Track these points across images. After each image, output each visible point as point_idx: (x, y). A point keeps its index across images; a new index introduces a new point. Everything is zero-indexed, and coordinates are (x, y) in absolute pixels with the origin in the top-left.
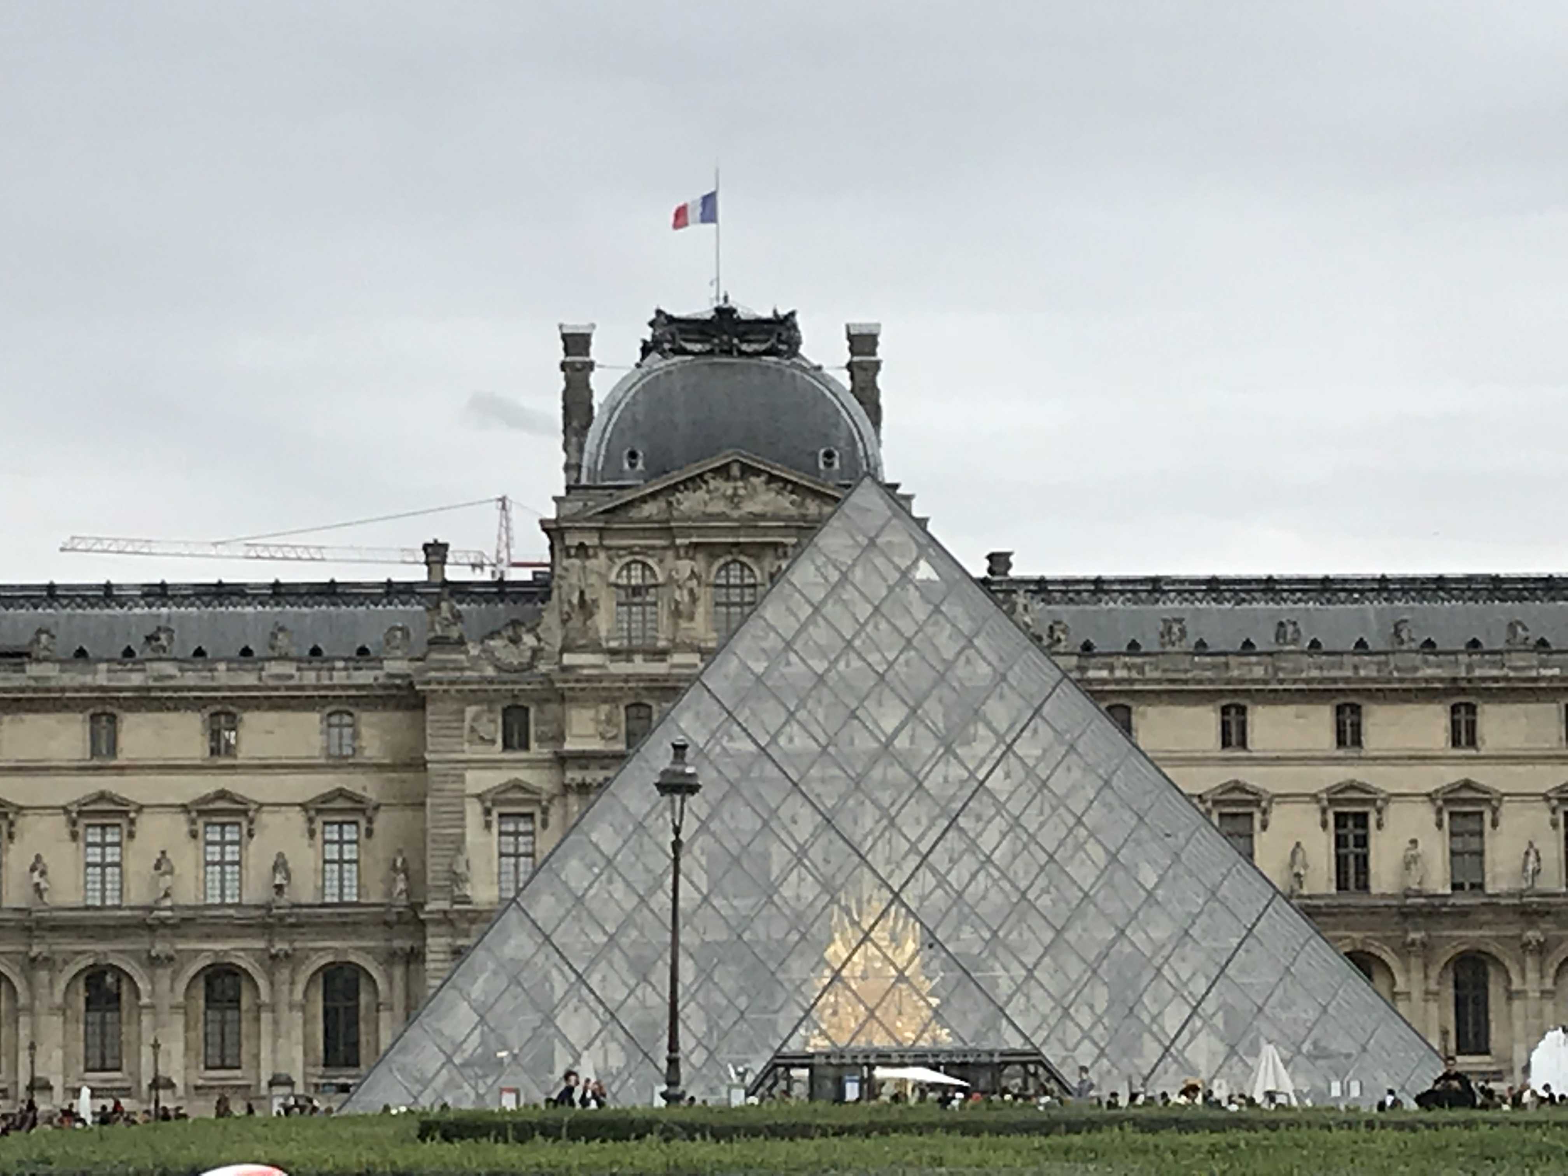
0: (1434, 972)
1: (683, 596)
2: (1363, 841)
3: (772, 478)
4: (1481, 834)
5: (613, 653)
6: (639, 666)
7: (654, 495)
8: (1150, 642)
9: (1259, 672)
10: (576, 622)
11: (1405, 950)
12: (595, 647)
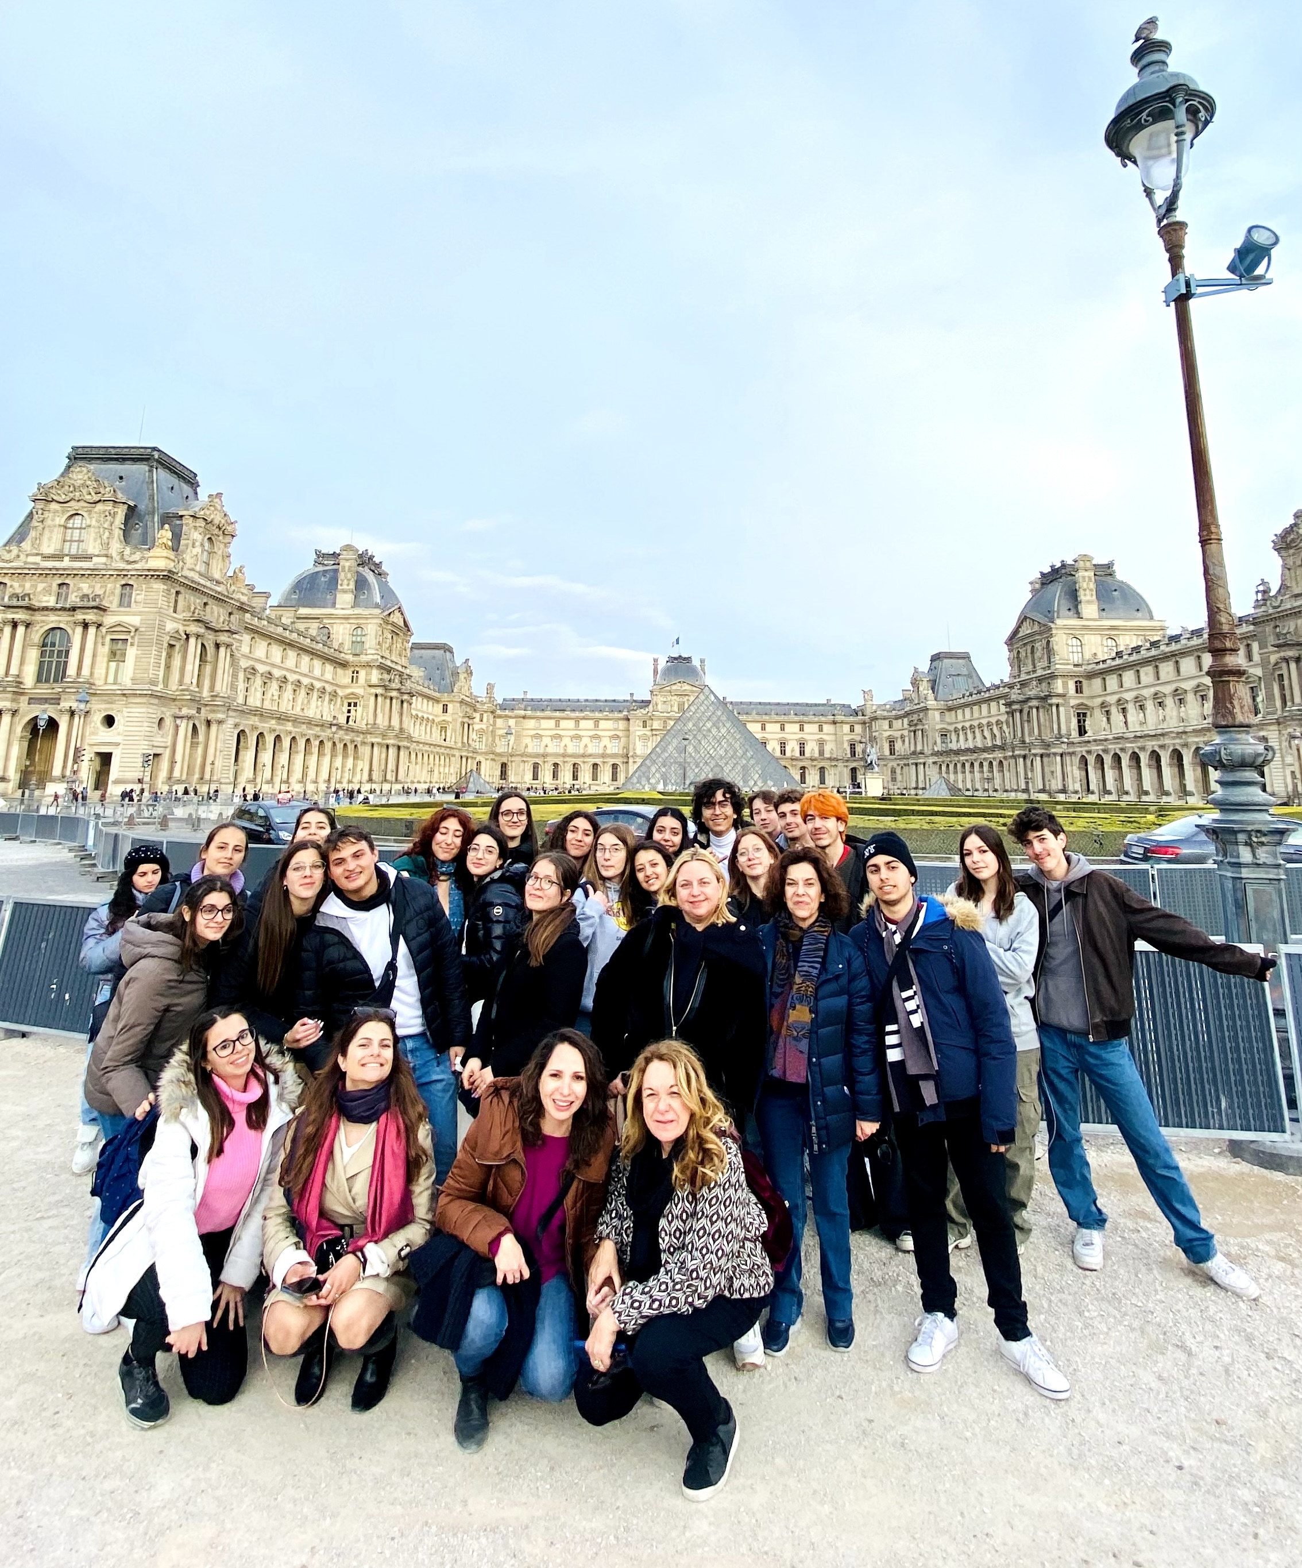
1: (672, 703)
3: (688, 684)
4: (804, 746)
6: (665, 714)
7: (666, 686)
9: (768, 718)
10: (654, 707)
12: (657, 711)
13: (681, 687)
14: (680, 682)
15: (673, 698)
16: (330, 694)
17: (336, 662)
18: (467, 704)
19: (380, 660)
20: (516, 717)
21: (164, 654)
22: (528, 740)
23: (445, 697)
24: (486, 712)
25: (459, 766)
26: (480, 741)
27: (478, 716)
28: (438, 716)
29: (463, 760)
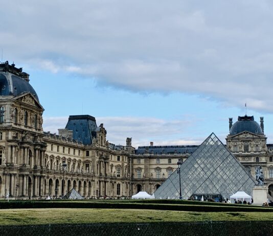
1: (240, 146)
3: (250, 134)
5: (233, 152)
6: (236, 153)
7: (237, 135)
10: (229, 149)
12: (231, 151)
13: (246, 136)
14: (244, 133)
15: (240, 143)
18: (102, 150)
19: (13, 125)
22: (153, 171)
23: (88, 147)
24: (121, 155)
25: (98, 187)
26: (118, 172)
27: (116, 157)
28: (83, 158)
29: (101, 183)
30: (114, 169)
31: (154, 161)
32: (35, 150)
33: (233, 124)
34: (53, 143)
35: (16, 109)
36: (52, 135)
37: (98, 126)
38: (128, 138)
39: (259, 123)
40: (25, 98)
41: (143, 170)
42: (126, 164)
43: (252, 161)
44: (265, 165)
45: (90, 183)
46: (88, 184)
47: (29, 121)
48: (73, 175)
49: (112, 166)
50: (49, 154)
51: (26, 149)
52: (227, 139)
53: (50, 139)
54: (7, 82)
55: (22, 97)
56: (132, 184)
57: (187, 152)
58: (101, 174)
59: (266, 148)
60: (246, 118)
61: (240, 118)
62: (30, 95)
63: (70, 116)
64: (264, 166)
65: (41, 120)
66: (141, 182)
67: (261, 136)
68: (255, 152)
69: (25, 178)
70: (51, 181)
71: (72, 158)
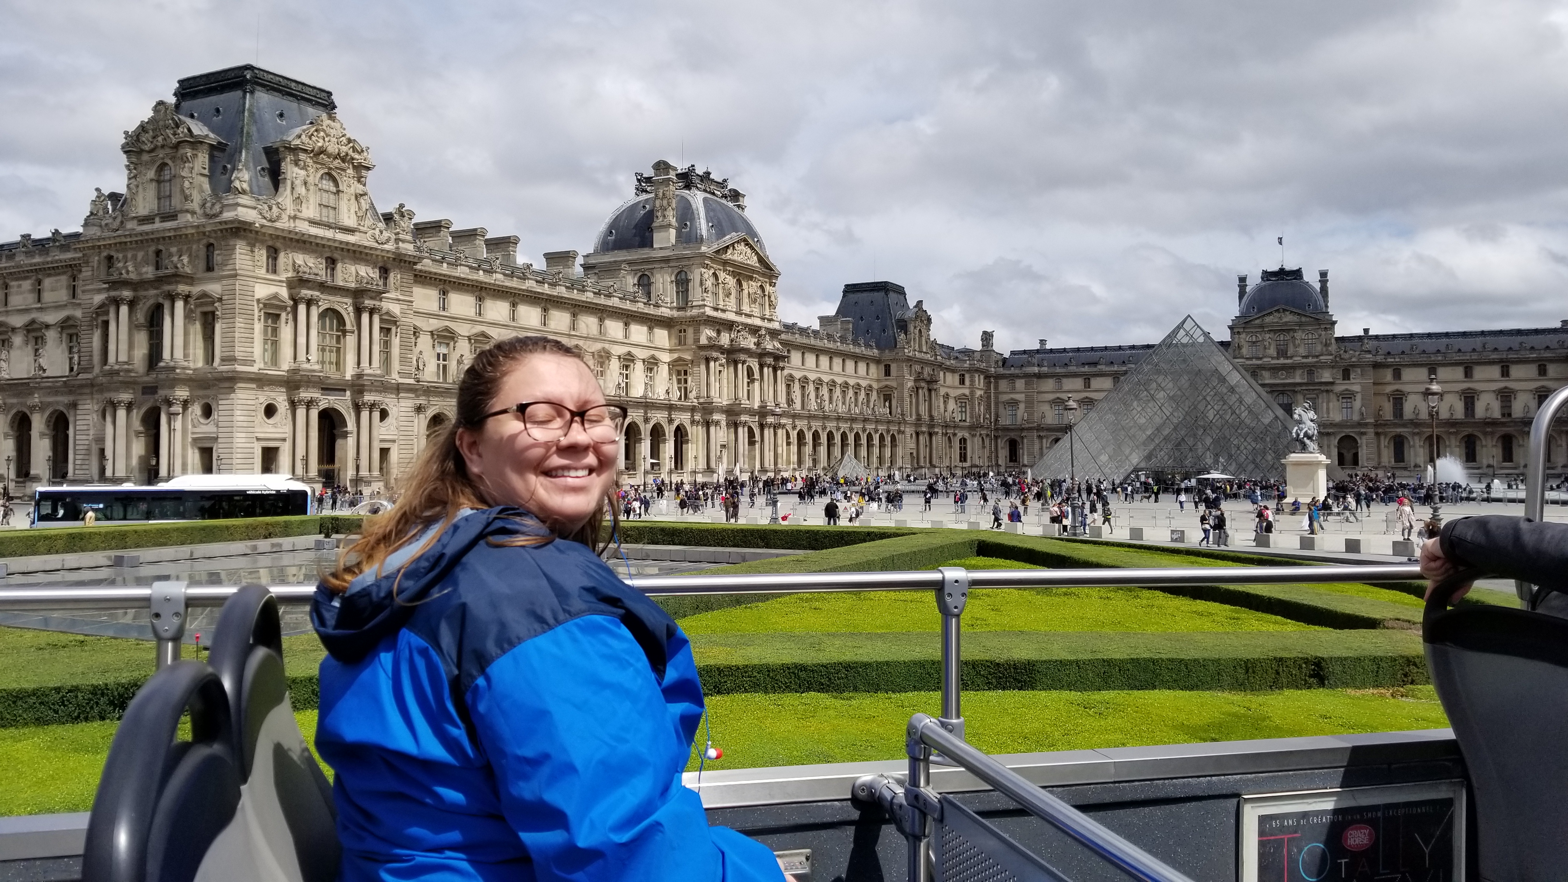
0: (1495, 440)
1: (1266, 343)
2: (1473, 404)
3: (1291, 312)
4: (1510, 401)
5: (1247, 359)
6: (1254, 362)
7: (1258, 318)
8: (1407, 351)
9: (1440, 358)
10: (1237, 352)
11: (1485, 434)
12: (1242, 357)
13: (1280, 318)
14: (1278, 311)
15: (1268, 336)
16: (644, 361)
17: (651, 320)
18: (923, 363)
19: (709, 312)
20: (1027, 376)
21: (258, 327)
22: (1046, 408)
23: (887, 355)
24: (969, 371)
25: (913, 446)
26: (961, 412)
27: (957, 377)
28: (878, 380)
29: (921, 438)
30: (952, 405)
31: (1049, 385)
32: (761, 367)
33: (1248, 289)
34: (804, 349)
35: (715, 274)
36: (803, 331)
37: (911, 307)
38: (985, 333)
39: (1317, 286)
40: (734, 247)
41: (1022, 406)
42: (979, 393)
43: (1298, 380)
44: (1328, 388)
45: (893, 437)
46: (888, 439)
47: (746, 300)
48: (853, 420)
49: (947, 396)
50: (798, 375)
51: (740, 366)
52: (1230, 328)
53: (799, 339)
54: (693, 212)
55: (727, 247)
56: (996, 437)
57: (1130, 362)
58: (919, 418)
59: (1333, 347)
60: (1282, 273)
61: (1267, 275)
62: (745, 240)
63: (847, 286)
64: (1327, 391)
65: (773, 299)
66: (1018, 433)
67: (1320, 316)
68: (1304, 357)
69: (740, 430)
70: (801, 436)
71: (852, 382)
